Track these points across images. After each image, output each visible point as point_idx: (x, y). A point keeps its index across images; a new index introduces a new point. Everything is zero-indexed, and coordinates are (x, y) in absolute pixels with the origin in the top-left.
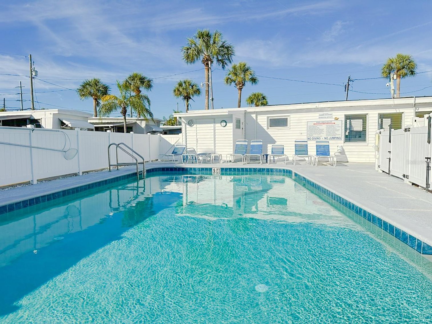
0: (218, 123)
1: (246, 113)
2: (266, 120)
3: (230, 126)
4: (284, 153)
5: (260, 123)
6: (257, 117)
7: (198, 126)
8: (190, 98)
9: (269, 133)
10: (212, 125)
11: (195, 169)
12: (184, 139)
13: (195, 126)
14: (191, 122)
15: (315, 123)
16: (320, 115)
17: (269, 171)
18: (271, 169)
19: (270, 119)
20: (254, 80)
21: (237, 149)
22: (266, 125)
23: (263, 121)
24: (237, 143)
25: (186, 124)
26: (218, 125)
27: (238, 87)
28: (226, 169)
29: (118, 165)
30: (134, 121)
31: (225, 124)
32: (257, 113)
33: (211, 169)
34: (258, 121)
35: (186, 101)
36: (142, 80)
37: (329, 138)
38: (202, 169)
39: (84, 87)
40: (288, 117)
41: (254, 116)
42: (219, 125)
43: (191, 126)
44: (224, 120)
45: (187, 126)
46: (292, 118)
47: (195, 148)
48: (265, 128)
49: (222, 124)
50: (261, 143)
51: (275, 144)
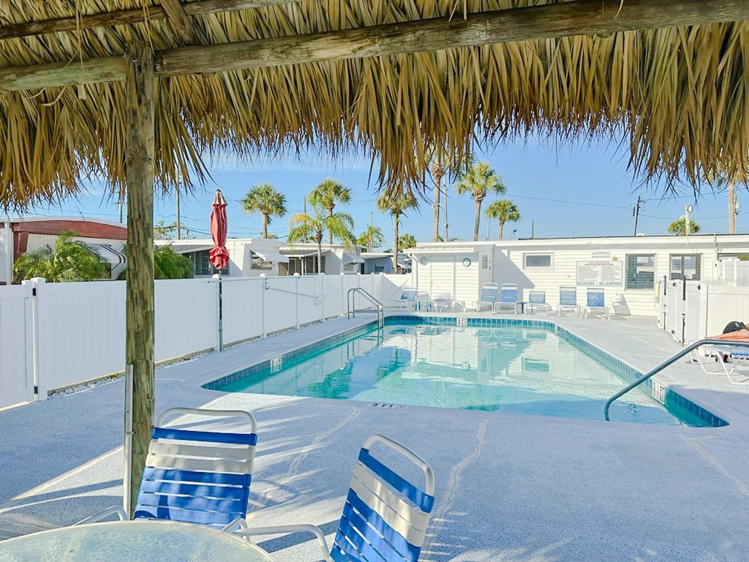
0: (460, 262)
1: (494, 247)
2: (522, 257)
3: (475, 265)
4: (546, 301)
5: (513, 261)
6: (509, 253)
7: (434, 264)
8: (401, 212)
9: (526, 274)
10: (452, 264)
11: (436, 319)
12: (415, 281)
13: (429, 264)
14: (424, 259)
15: (588, 263)
16: (593, 254)
17: (526, 324)
18: (529, 321)
19: (527, 256)
20: (500, 189)
21: (483, 295)
22: (521, 264)
23: (517, 258)
24: (484, 287)
25: (417, 261)
26: (459, 264)
27: (476, 198)
28: (474, 320)
29: (355, 311)
30: (327, 249)
31: (468, 263)
32: (510, 249)
33: (455, 319)
34: (511, 258)
35: (394, 216)
36: (337, 190)
37: (605, 282)
38: (445, 319)
39: (251, 197)
40: (551, 255)
41: (505, 252)
42: (461, 264)
43: (424, 264)
44: (467, 259)
45: (419, 264)
46: (557, 257)
47: (429, 291)
48: (521, 268)
49: (465, 263)
50: (515, 288)
51: (533, 288)
